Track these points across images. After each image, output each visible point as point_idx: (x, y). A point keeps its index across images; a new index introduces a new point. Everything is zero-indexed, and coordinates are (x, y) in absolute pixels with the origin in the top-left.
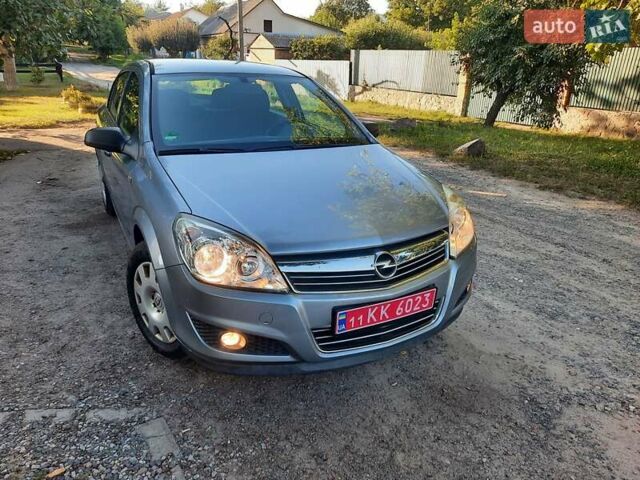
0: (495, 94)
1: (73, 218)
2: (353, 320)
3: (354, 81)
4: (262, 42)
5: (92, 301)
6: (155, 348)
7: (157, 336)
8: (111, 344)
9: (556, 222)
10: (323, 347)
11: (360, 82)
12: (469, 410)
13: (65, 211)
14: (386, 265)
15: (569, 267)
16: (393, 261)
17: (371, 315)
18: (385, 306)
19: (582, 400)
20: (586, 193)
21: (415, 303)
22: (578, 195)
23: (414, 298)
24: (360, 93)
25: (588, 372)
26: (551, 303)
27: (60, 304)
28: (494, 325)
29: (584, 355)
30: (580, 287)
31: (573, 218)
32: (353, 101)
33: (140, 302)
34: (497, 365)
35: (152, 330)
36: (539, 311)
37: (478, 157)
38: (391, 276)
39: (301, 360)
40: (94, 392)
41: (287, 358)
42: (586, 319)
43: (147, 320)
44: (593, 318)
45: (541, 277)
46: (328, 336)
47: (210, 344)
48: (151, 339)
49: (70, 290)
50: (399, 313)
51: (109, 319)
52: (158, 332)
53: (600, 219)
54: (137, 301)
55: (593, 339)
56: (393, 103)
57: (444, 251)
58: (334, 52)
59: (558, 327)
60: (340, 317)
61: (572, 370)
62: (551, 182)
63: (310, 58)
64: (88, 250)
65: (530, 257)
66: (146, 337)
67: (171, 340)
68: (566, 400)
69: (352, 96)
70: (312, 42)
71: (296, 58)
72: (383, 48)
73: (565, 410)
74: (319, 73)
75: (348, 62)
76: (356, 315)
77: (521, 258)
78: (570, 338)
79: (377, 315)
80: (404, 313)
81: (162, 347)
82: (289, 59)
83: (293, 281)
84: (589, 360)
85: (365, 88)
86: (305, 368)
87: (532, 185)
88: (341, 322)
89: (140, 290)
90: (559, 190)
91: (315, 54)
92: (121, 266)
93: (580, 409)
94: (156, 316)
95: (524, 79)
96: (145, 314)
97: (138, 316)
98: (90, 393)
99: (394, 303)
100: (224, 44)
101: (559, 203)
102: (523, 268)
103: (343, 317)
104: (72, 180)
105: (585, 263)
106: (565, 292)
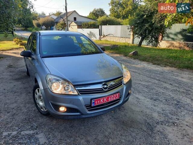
0: (141, 38)
1: (17, 77)
2: (96, 102)
3: (100, 34)
4: (74, 24)
5: (23, 101)
6: (41, 113)
7: (42, 109)
8: (28, 113)
9: (157, 74)
10: (88, 110)
11: (102, 35)
12: (131, 127)
13: (14, 75)
14: (105, 86)
15: (160, 86)
16: (107, 85)
17: (102, 101)
18: (105, 98)
19: (162, 123)
20: (166, 65)
21: (114, 97)
22: (164, 66)
23: (114, 95)
24: (102, 38)
25: (164, 115)
26: (155, 96)
27: (13, 102)
28: (138, 103)
29: (163, 110)
30: (163, 92)
31: (162, 72)
32: (100, 40)
33: (37, 100)
34: (139, 114)
35: (40, 108)
36: (152, 99)
37: (136, 55)
39: (82, 114)
40: (23, 126)
41: (78, 114)
42: (164, 101)
43: (39, 105)
44: (166, 100)
45: (152, 89)
46: (89, 107)
47: (56, 111)
48: (40, 110)
49: (16, 98)
50: (110, 100)
51: (28, 105)
52: (42, 108)
53: (170, 72)
54: (36, 100)
55: (166, 106)
56: (112, 40)
57: (122, 82)
58: (94, 26)
59: (156, 103)
60: (93, 101)
61: (160, 115)
62: (156, 62)
63: (88, 28)
64: (21, 86)
65: (149, 84)
66: (38, 110)
67: (46, 111)
68: (158, 123)
69: (100, 39)
70: (88, 24)
71: (84, 28)
72: (109, 25)
73: (157, 126)
74: (90, 32)
75: (99, 29)
76: (97, 101)
77: (147, 84)
78: (160, 106)
80: (111, 100)
81: (43, 113)
82: (81, 28)
83: (79, 92)
84: (165, 112)
85: (104, 36)
86: (84, 116)
87: (151, 63)
88: (93, 103)
89: (36, 96)
90: (158, 64)
91: (89, 27)
92: (31, 90)
93: (161, 125)
94: (41, 104)
95: (148, 33)
96: (38, 103)
97: (36, 104)
98: (22, 126)
99: (108, 97)
100: (62, 24)
101: (158, 68)
102: (147, 87)
103: (94, 101)
104: (17, 65)
105: (165, 85)
106: (159, 93)
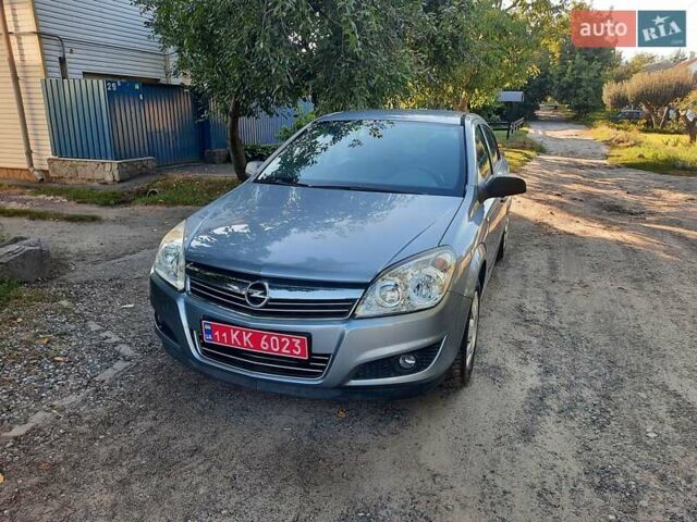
2: (217, 333)
14: (257, 294)
16: (264, 293)
17: (234, 336)
18: (247, 333)
21: (282, 344)
23: (280, 338)
38: (257, 307)
50: (264, 348)
60: (206, 326)
76: (222, 330)
79: (240, 337)
80: (270, 349)
88: (208, 332)
99: (257, 333)
103: (208, 328)
